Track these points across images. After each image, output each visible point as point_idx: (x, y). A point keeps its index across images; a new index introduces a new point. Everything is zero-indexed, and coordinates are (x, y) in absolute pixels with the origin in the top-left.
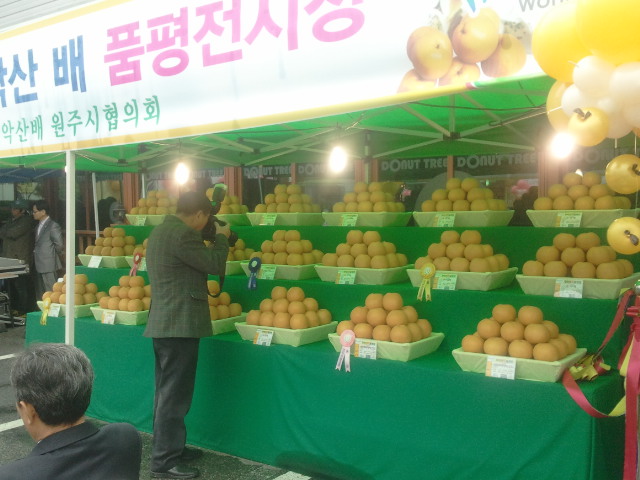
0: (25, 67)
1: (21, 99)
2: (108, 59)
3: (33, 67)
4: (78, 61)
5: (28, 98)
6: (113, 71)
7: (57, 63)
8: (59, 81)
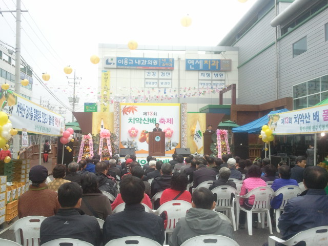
0: (308, 116)
1: (307, 122)
2: (323, 116)
3: (309, 116)
4: (318, 116)
5: (308, 122)
6: (324, 118)
7: (314, 116)
8: (314, 119)
